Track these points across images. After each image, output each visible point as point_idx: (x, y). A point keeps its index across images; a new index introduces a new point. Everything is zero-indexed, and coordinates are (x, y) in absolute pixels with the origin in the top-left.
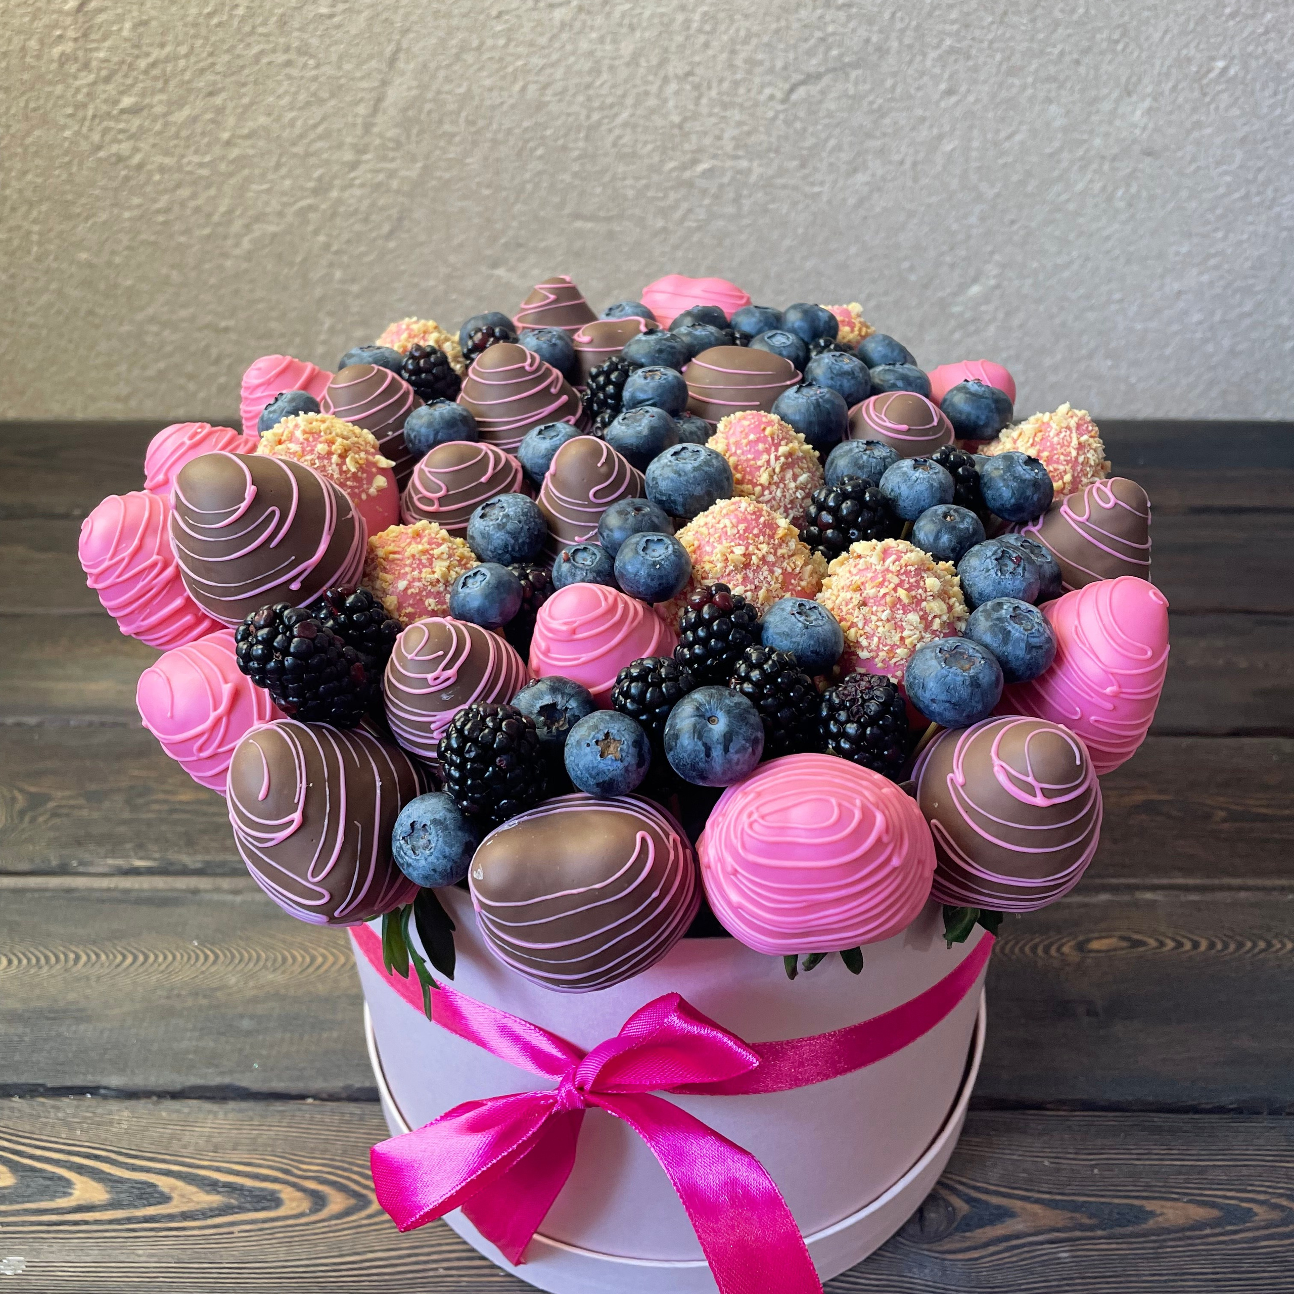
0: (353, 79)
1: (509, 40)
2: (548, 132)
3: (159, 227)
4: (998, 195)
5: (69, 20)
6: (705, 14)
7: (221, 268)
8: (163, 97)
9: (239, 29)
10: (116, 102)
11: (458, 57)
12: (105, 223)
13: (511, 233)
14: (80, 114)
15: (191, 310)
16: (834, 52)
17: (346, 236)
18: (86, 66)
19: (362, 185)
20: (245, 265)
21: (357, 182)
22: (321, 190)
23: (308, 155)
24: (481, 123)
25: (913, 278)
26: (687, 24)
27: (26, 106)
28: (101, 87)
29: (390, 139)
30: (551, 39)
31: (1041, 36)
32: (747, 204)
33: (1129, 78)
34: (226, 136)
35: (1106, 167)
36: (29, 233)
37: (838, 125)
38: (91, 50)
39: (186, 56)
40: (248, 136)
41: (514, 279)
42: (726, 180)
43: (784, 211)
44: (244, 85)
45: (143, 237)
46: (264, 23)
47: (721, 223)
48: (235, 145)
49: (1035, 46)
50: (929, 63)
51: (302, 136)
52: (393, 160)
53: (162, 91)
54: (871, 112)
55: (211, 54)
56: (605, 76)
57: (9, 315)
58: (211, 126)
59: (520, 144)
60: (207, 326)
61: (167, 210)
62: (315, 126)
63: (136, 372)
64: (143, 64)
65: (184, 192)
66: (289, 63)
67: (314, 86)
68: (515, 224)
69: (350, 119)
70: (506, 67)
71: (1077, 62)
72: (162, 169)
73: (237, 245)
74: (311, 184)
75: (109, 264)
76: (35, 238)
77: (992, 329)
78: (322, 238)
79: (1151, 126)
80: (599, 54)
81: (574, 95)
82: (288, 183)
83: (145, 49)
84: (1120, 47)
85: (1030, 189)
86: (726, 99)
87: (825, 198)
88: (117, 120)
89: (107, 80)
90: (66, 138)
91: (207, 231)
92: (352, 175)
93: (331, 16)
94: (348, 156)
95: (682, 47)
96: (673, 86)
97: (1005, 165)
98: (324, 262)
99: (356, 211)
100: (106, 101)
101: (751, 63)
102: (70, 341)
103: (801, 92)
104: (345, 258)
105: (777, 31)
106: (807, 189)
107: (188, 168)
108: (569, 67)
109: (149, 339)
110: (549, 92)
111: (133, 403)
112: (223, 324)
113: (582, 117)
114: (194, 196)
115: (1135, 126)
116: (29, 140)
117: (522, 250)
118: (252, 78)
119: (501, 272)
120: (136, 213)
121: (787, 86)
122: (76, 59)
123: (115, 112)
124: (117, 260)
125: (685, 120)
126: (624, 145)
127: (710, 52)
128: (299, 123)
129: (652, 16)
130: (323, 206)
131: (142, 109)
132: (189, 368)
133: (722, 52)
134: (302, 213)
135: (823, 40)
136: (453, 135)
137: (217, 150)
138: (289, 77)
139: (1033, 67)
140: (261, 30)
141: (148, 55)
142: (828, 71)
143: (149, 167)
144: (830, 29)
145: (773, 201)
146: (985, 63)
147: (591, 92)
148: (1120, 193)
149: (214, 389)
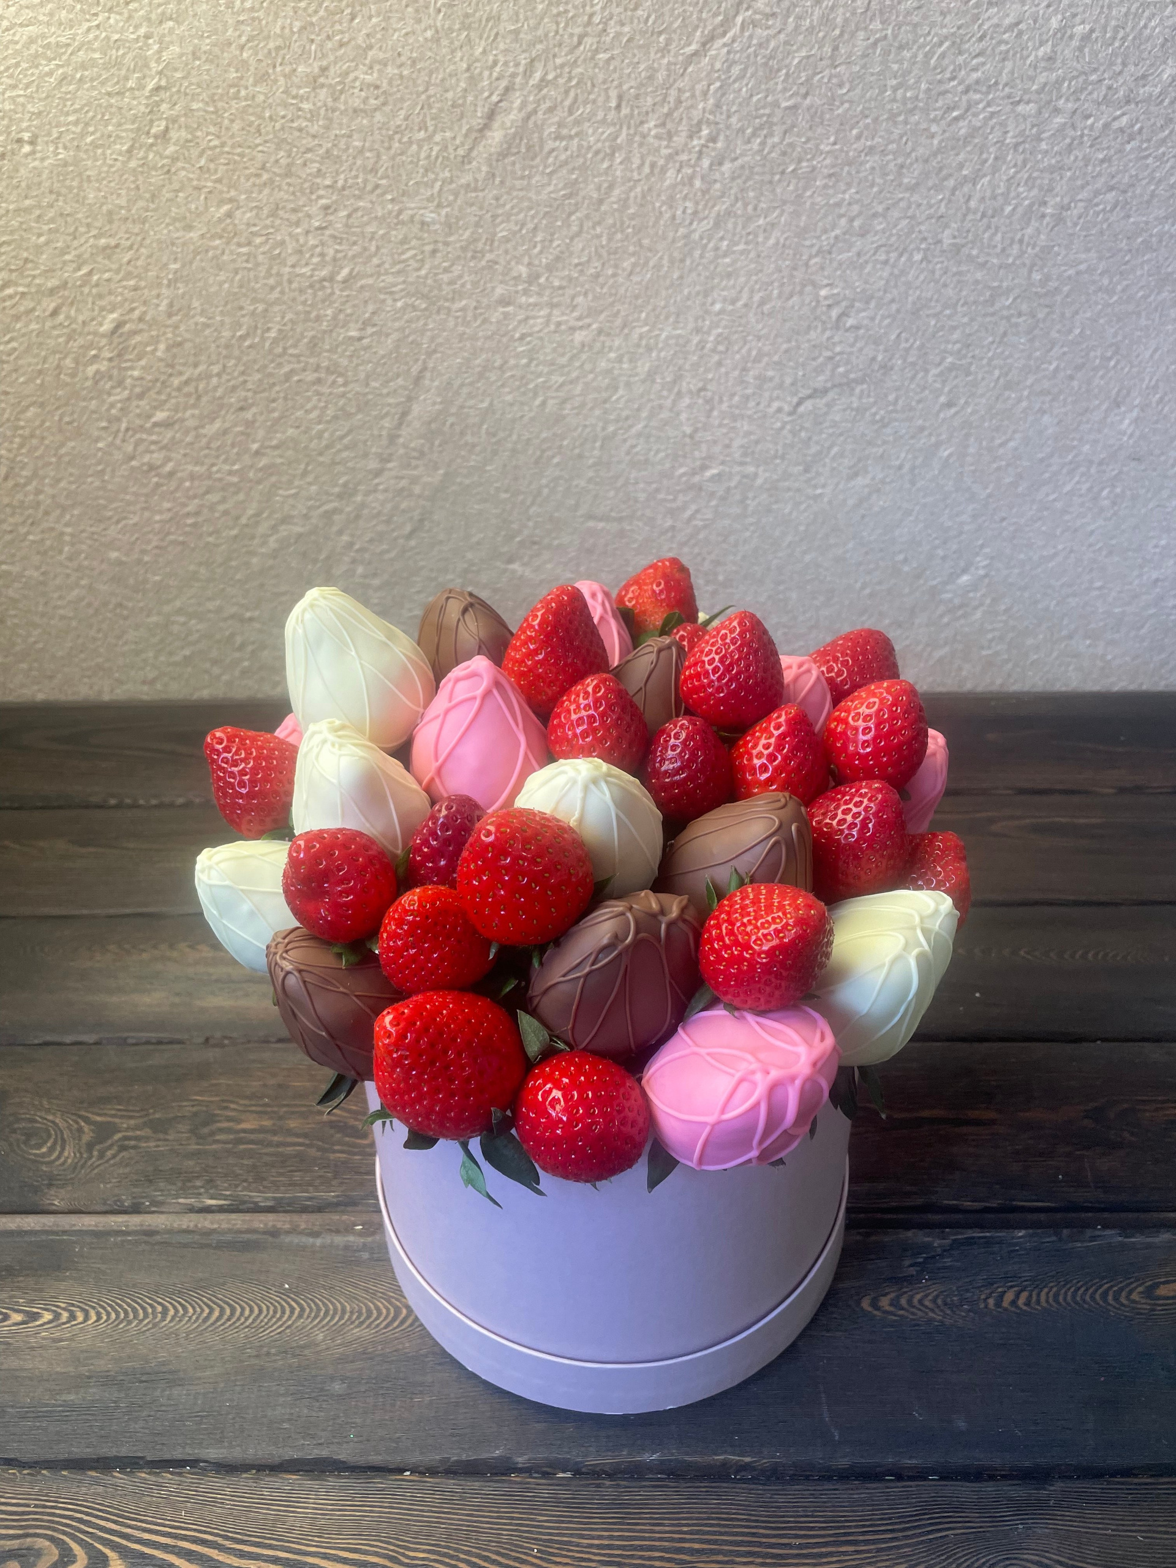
0: (380, 395)
1: (531, 360)
2: (565, 443)
3: (187, 529)
4: (990, 496)
5: (104, 341)
6: (720, 335)
7: (247, 564)
8: (197, 412)
9: (270, 351)
10: (149, 417)
11: (481, 376)
12: (135, 525)
13: (526, 532)
14: (114, 428)
15: (218, 603)
16: (841, 370)
17: (369, 535)
18: (120, 383)
19: (386, 490)
20: (271, 562)
21: (381, 487)
22: (346, 494)
23: (334, 463)
24: (501, 435)
25: (906, 569)
26: (701, 345)
27: (60, 420)
28: (135, 403)
29: (414, 449)
30: (572, 359)
31: (1038, 353)
32: (752, 504)
33: (1119, 391)
34: (255, 446)
35: (1093, 470)
36: (62, 534)
37: (841, 434)
38: (127, 369)
39: (219, 375)
40: (276, 447)
41: (528, 573)
42: (733, 484)
43: (787, 511)
44: (274, 401)
45: (172, 537)
46: (295, 346)
47: (727, 522)
48: (264, 454)
49: (1032, 362)
50: (930, 379)
51: (328, 447)
52: (416, 467)
53: (194, 406)
54: (874, 422)
55: (243, 373)
56: (621, 392)
57: (40, 608)
58: (243, 438)
59: (538, 453)
60: (232, 617)
61: (197, 513)
62: (342, 437)
63: (162, 659)
64: (176, 382)
65: (213, 497)
66: (319, 381)
67: (341, 402)
68: (531, 524)
69: (376, 432)
70: (527, 384)
71: (1071, 378)
72: (192, 477)
73: (264, 544)
74: (337, 490)
75: (139, 562)
76: (67, 538)
77: (978, 614)
78: (345, 538)
79: (1137, 433)
80: (616, 372)
81: (592, 409)
82: (314, 488)
83: (178, 368)
84: (1112, 363)
85: (1020, 489)
86: (737, 412)
87: (826, 500)
88: (150, 432)
89: (141, 396)
90: (100, 449)
91: (234, 532)
92: (376, 481)
93: (360, 339)
94: (373, 464)
95: (695, 366)
96: (687, 401)
97: (999, 469)
98: (346, 559)
99: (379, 514)
100: (139, 416)
101: (762, 379)
102: (99, 631)
103: (808, 405)
104: (367, 556)
105: (786, 351)
106: (810, 491)
107: (218, 476)
108: (586, 384)
109: (176, 628)
110: (568, 406)
111: (159, 686)
112: (248, 615)
113: (599, 429)
114: (224, 500)
115: (1124, 433)
116: (63, 451)
117: (536, 547)
118: (282, 395)
119: (515, 566)
120: (166, 516)
121: (795, 400)
122: (110, 378)
123: (148, 425)
124: (146, 558)
125: (696, 430)
126: (637, 453)
127: (723, 370)
128: (326, 435)
129: (668, 338)
130: (348, 509)
131: (175, 422)
132: (214, 654)
133: (734, 369)
134: (328, 515)
135: (831, 358)
136: (474, 446)
137: (247, 459)
138: (318, 393)
139: (1028, 383)
140: (291, 351)
141: (181, 373)
142: (834, 386)
143: (179, 475)
144: (838, 349)
145: (776, 502)
146: (983, 379)
147: (607, 406)
148: (1105, 493)
149: (237, 673)
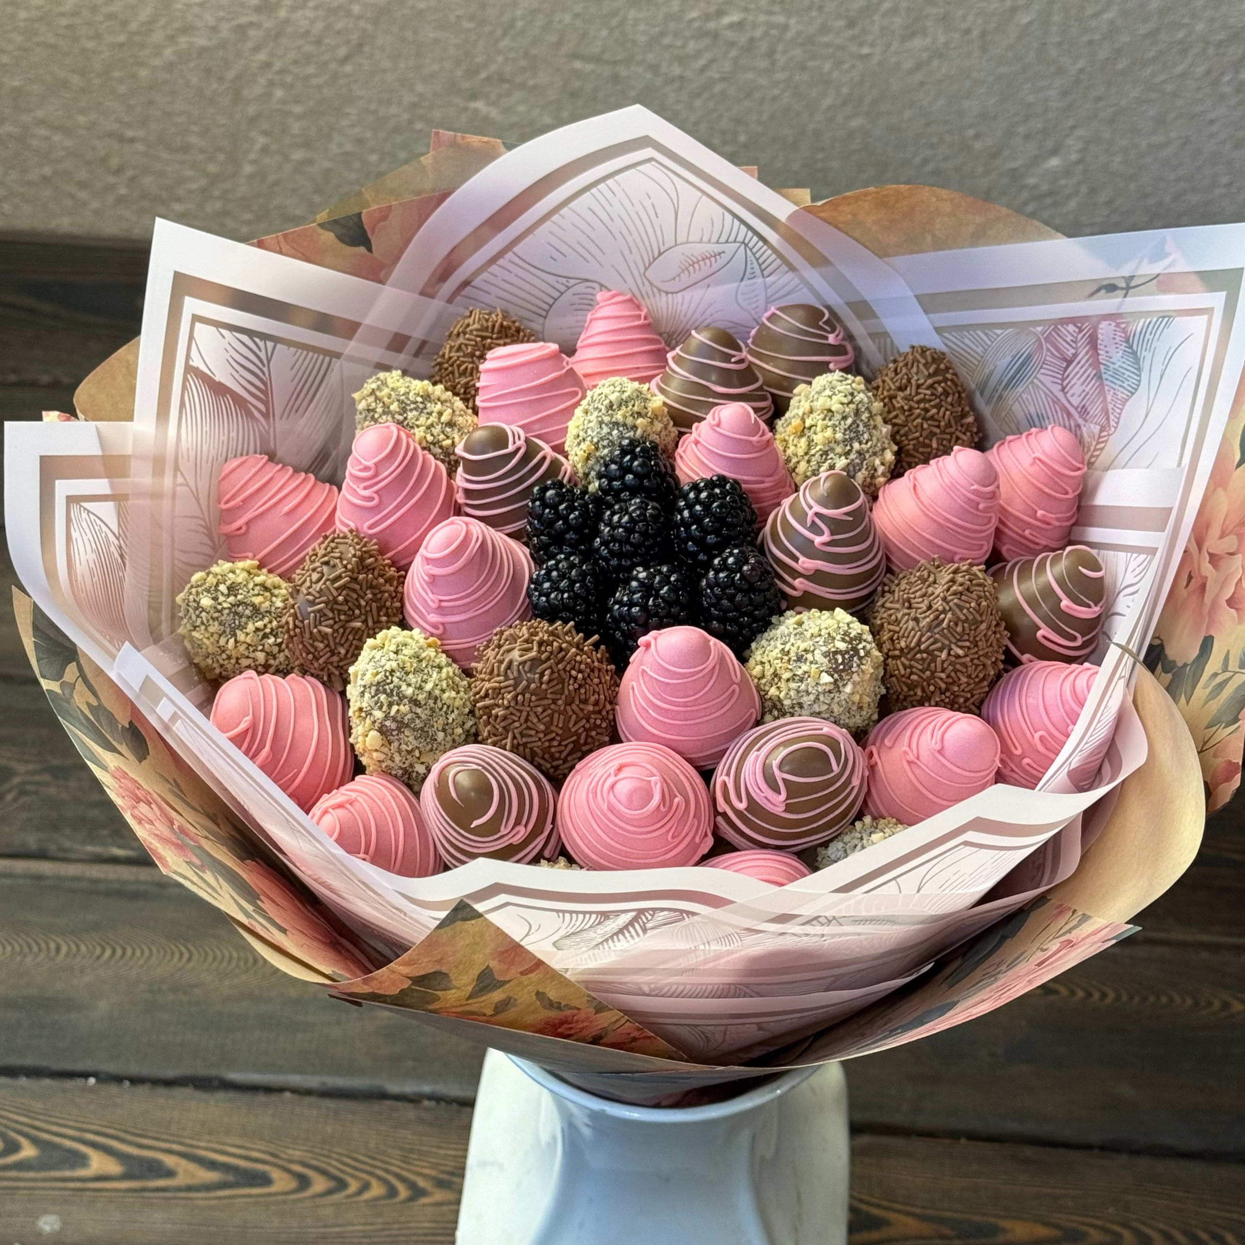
3: (61, 31)
4: (1082, 71)
7: (134, 76)
13: (493, 68)
15: (93, 117)
17: (292, 55)
19: (318, 7)
20: (164, 77)
25: (979, 146)
32: (781, 59)
41: (494, 113)
42: (757, 34)
43: (826, 69)
45: (41, 38)
47: (750, 76)
60: (111, 135)
61: (75, 14)
63: (14, 175)
68: (500, 59)
73: (158, 54)
78: (262, 56)
85: (1119, 67)
87: (875, 60)
91: (122, 38)
97: (1091, 42)
98: (263, 81)
99: (308, 32)
104: (289, 79)
106: (854, 49)
109: (35, 142)
112: (130, 134)
117: (506, 85)
119: (478, 105)
130: (267, 25)
145: (813, 59)
